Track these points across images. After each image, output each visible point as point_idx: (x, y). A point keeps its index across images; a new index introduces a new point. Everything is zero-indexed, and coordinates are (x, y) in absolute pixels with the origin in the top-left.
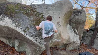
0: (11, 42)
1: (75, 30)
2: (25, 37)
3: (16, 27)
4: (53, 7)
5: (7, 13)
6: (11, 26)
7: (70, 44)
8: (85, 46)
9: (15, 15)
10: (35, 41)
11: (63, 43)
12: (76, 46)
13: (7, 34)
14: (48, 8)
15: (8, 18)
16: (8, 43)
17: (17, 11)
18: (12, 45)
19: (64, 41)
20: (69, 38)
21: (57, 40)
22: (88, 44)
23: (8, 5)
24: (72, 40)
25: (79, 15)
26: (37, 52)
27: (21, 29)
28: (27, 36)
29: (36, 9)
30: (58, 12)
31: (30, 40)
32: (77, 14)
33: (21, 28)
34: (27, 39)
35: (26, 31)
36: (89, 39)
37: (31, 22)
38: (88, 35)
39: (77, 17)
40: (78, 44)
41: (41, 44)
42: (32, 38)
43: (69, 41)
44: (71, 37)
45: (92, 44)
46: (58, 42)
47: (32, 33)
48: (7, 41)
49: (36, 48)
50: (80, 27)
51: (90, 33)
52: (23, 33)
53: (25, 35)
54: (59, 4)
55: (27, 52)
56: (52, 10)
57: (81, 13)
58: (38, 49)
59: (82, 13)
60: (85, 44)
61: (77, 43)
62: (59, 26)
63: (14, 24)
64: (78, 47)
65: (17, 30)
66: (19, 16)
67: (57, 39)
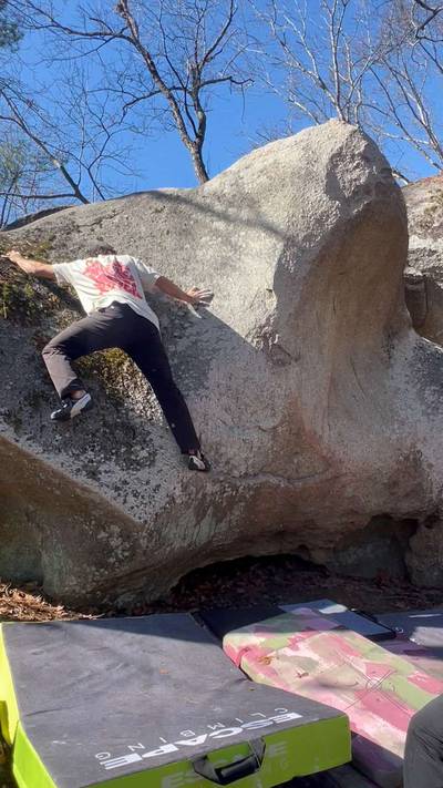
2: (20, 453)
7: (433, 519)
10: (82, 479)
11: (354, 514)
20: (412, 463)
21: (275, 479)
26: (112, 560)
28: (34, 450)
31: (55, 474)
35: (24, 417)
41: (131, 499)
42: (63, 457)
46: (294, 501)
49: (103, 535)
52: (5, 431)
53: (19, 445)
58: (114, 542)
67: (274, 473)
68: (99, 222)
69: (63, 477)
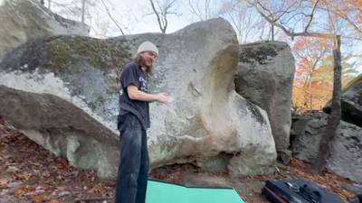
0: (56, 143)
1: (257, 110)
2: (93, 120)
3: (72, 95)
4: (178, 41)
5: (51, 63)
6: (59, 94)
7: (238, 154)
8: (303, 166)
9: (70, 68)
11: (214, 150)
12: (262, 163)
13: (48, 118)
14: (163, 44)
15: (53, 74)
16: (49, 147)
17: (73, 56)
18: (58, 150)
19: (214, 143)
20: (235, 134)
21: (190, 137)
22: (311, 158)
23: (53, 42)
24: (244, 140)
25: (266, 61)
27: (84, 100)
28: (100, 119)
29: (127, 48)
30: (192, 54)
31: (108, 130)
32: (259, 60)
33: (84, 97)
34: (98, 129)
35: (97, 106)
36: (314, 141)
37: (111, 85)
38: (310, 126)
39: (259, 68)
40: (270, 154)
42: (111, 123)
43: (235, 145)
44: (241, 131)
45: (325, 156)
46: (195, 145)
47: (113, 111)
48: (47, 141)
50: (274, 101)
51: (316, 120)
52: (88, 110)
53: (93, 117)
54: (195, 30)
55: (99, 170)
56: (176, 49)
57: (274, 54)
59: (276, 55)
60: (304, 161)
61: (263, 153)
62: (195, 96)
63: (66, 89)
64: (271, 166)
65: (74, 102)
66: (80, 70)
67: (189, 134)
68: (134, 40)
69: (110, 131)
